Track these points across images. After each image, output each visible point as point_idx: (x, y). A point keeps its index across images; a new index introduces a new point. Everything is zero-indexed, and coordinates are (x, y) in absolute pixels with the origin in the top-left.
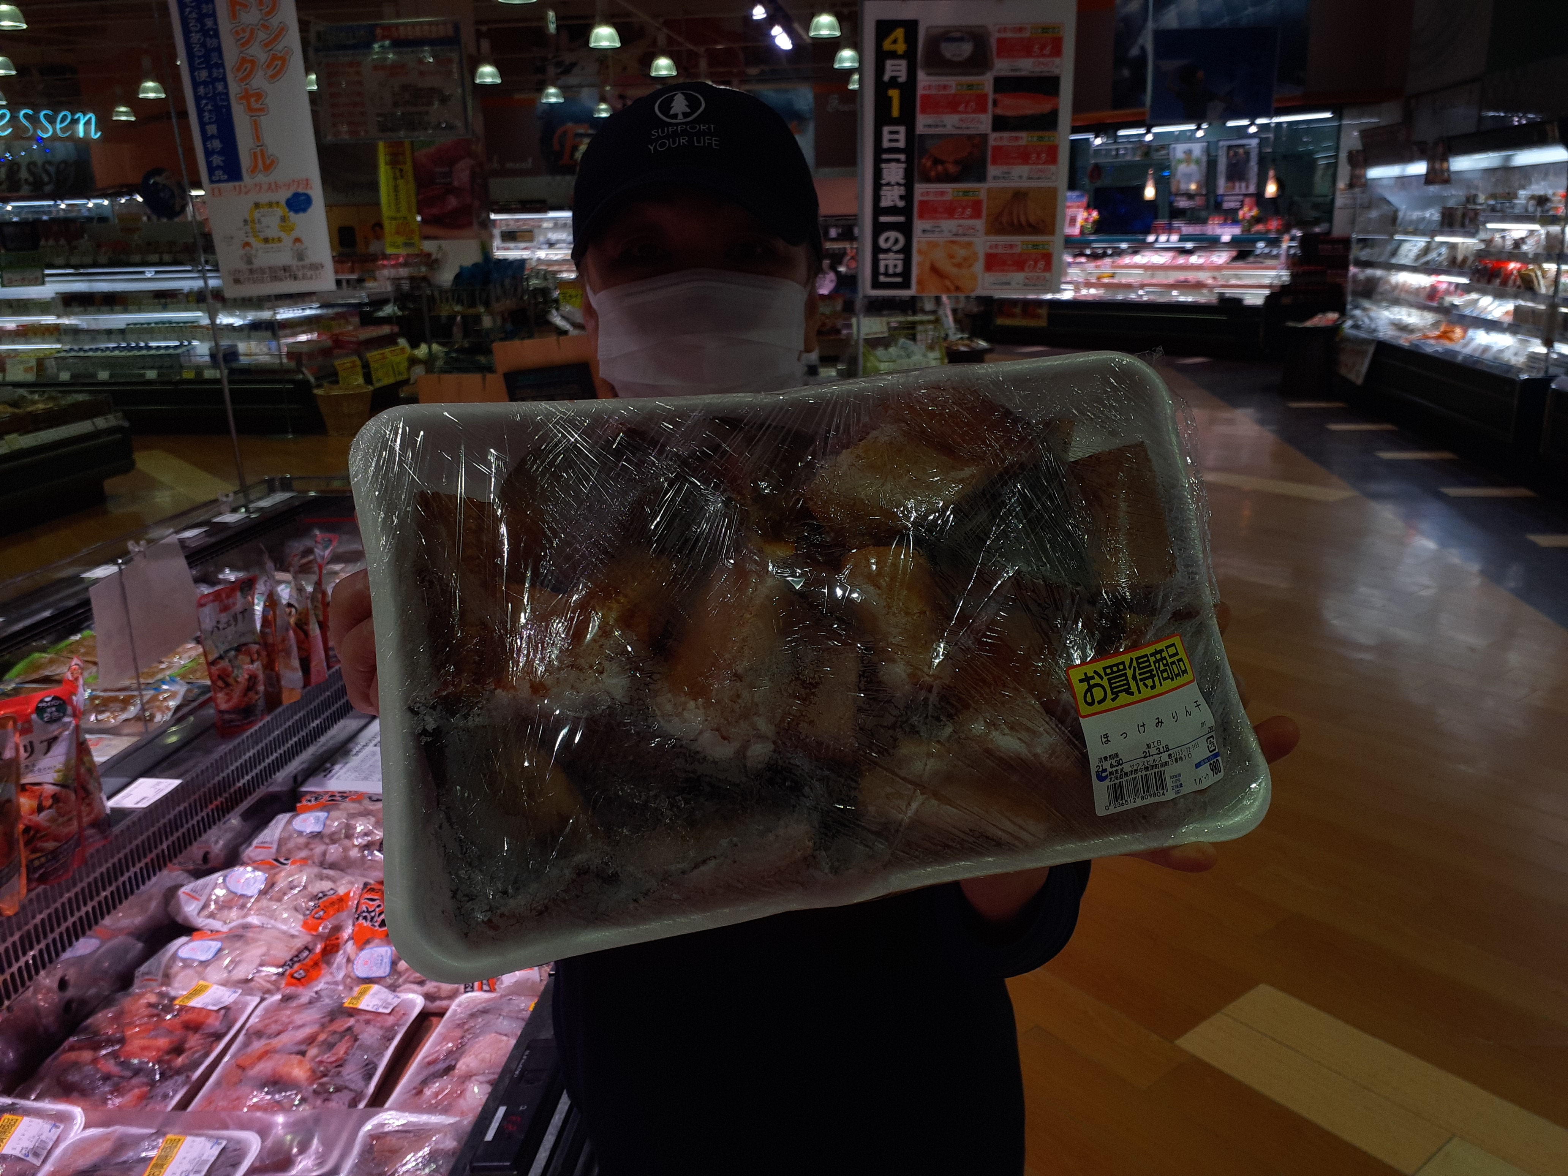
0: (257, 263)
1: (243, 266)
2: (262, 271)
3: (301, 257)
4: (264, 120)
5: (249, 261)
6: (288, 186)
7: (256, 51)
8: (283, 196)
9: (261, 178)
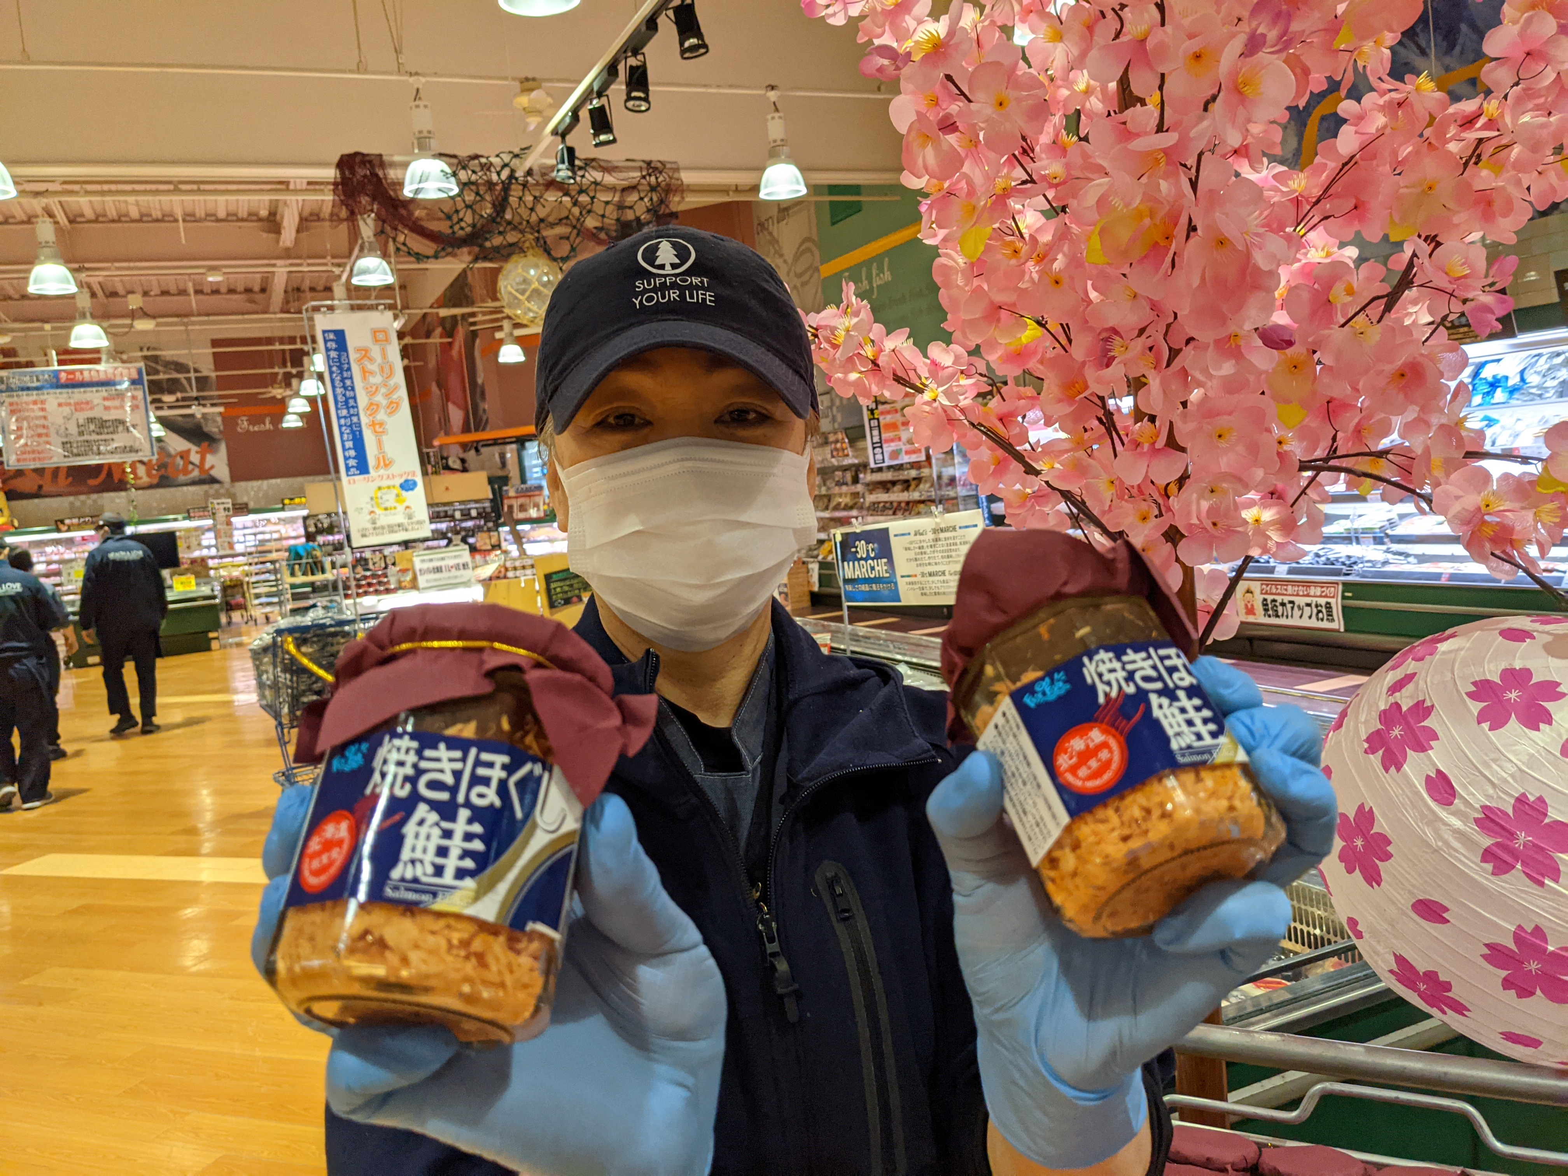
0: (379, 523)
1: (369, 526)
2: (383, 528)
3: (410, 517)
4: (384, 438)
5: (374, 522)
6: (401, 476)
7: (379, 398)
8: (399, 481)
9: (382, 472)
